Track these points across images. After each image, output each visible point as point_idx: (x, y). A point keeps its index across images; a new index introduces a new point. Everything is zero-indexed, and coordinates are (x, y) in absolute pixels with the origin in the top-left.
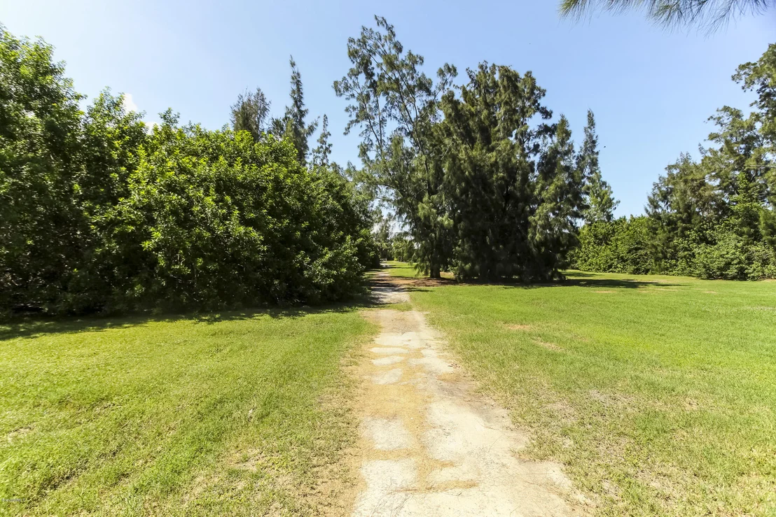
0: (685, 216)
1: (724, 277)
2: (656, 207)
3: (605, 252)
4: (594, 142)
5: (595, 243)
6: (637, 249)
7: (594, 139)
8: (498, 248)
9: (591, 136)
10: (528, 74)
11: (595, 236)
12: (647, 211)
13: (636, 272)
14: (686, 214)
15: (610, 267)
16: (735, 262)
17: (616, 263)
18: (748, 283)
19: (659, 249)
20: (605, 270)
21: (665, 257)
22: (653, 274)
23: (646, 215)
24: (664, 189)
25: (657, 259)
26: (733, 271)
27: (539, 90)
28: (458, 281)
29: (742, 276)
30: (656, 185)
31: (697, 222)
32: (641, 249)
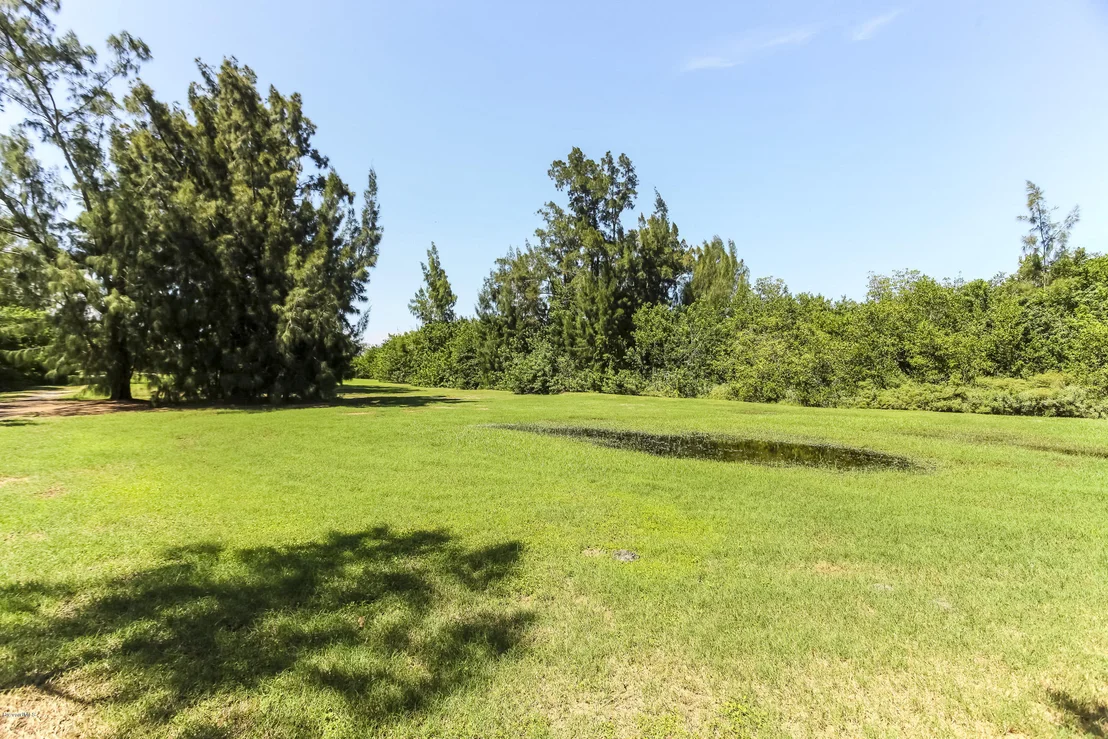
0: (509, 319)
1: (531, 391)
2: (487, 306)
3: (439, 360)
4: (375, 213)
5: (430, 348)
6: (468, 358)
7: (376, 209)
8: (233, 351)
9: (372, 204)
10: (296, 97)
11: (431, 340)
12: (477, 311)
13: (466, 386)
14: (510, 318)
15: (442, 379)
16: (540, 374)
17: (448, 375)
18: (550, 397)
19: (487, 357)
20: (435, 385)
21: (493, 368)
22: (482, 388)
23: (478, 318)
24: (495, 286)
25: (486, 371)
26: (537, 385)
27: (308, 123)
28: (154, 405)
29: (545, 390)
30: (487, 281)
31: (521, 327)
32: (471, 357)
